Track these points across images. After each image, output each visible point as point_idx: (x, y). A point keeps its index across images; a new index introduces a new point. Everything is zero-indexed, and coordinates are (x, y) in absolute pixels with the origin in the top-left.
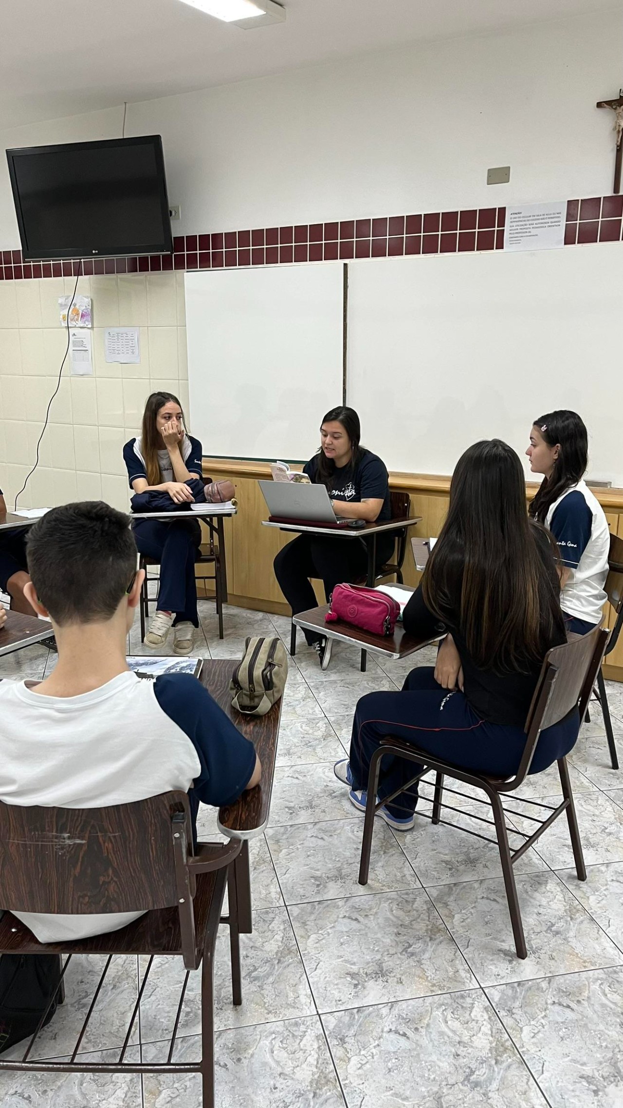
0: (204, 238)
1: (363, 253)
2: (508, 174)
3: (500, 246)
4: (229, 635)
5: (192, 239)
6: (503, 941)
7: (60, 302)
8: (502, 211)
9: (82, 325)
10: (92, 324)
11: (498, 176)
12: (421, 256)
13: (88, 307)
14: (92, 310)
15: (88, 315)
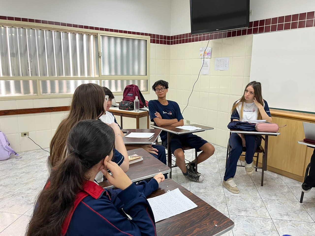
0: (262, 22)
4: (265, 184)
5: (256, 23)
7: (200, 49)
9: (207, 57)
10: (211, 57)
13: (210, 51)
14: (211, 52)
15: (210, 54)
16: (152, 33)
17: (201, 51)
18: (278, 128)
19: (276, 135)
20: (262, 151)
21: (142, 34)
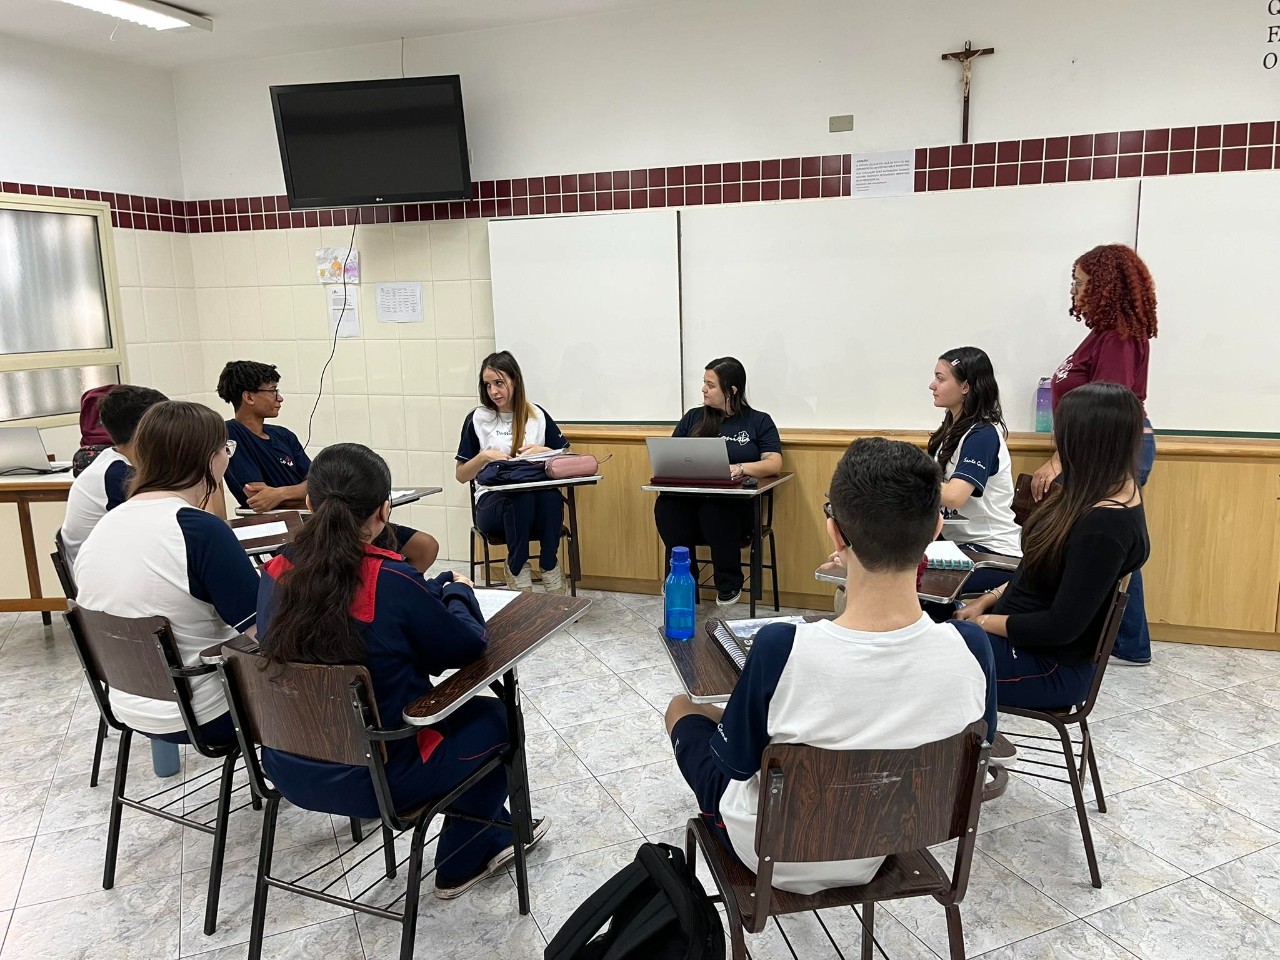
1: (694, 199)
2: (851, 123)
3: (847, 193)
6: (1071, 876)
7: (317, 255)
8: (847, 158)
10: (360, 280)
11: (842, 124)
12: (761, 203)
13: (353, 261)
14: (359, 263)
15: (354, 269)
16: (115, 191)
17: (322, 260)
18: (595, 463)
19: (594, 482)
20: (565, 532)
21: (77, 194)
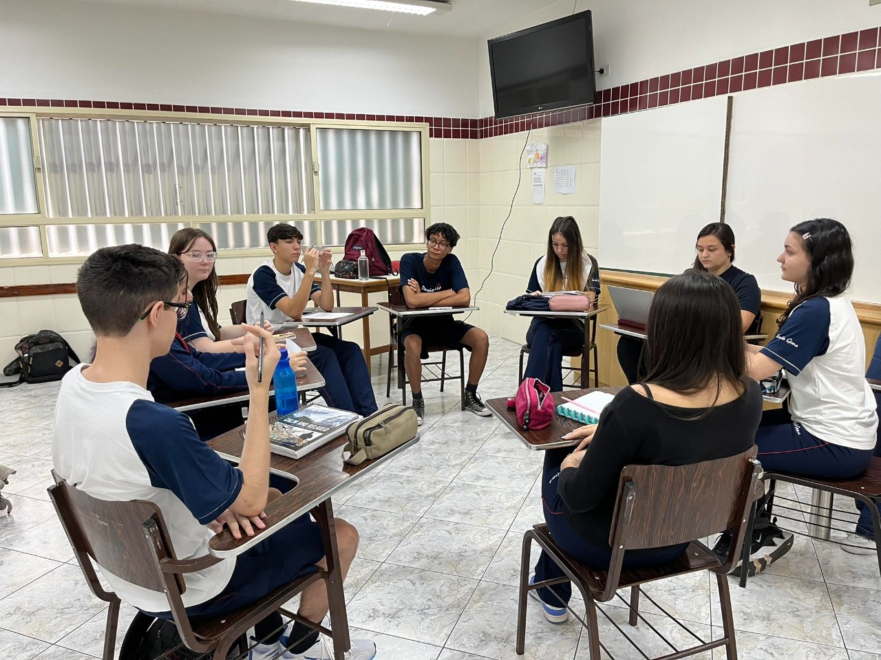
1: (750, 85)
9: (540, 166)
10: (547, 164)
12: (804, 81)
13: (545, 152)
14: (547, 153)
15: (544, 158)
16: (433, 116)
17: (530, 152)
21: (410, 119)
